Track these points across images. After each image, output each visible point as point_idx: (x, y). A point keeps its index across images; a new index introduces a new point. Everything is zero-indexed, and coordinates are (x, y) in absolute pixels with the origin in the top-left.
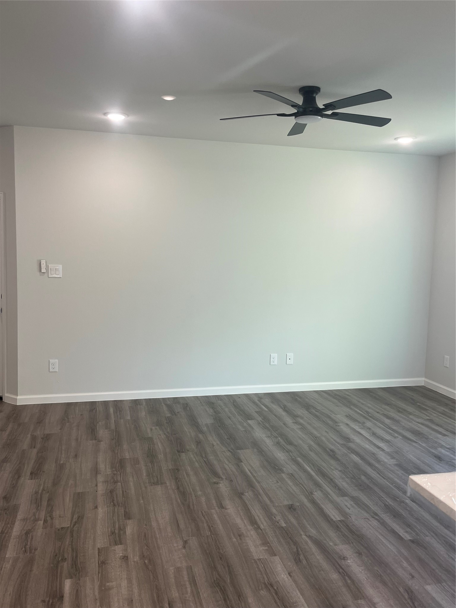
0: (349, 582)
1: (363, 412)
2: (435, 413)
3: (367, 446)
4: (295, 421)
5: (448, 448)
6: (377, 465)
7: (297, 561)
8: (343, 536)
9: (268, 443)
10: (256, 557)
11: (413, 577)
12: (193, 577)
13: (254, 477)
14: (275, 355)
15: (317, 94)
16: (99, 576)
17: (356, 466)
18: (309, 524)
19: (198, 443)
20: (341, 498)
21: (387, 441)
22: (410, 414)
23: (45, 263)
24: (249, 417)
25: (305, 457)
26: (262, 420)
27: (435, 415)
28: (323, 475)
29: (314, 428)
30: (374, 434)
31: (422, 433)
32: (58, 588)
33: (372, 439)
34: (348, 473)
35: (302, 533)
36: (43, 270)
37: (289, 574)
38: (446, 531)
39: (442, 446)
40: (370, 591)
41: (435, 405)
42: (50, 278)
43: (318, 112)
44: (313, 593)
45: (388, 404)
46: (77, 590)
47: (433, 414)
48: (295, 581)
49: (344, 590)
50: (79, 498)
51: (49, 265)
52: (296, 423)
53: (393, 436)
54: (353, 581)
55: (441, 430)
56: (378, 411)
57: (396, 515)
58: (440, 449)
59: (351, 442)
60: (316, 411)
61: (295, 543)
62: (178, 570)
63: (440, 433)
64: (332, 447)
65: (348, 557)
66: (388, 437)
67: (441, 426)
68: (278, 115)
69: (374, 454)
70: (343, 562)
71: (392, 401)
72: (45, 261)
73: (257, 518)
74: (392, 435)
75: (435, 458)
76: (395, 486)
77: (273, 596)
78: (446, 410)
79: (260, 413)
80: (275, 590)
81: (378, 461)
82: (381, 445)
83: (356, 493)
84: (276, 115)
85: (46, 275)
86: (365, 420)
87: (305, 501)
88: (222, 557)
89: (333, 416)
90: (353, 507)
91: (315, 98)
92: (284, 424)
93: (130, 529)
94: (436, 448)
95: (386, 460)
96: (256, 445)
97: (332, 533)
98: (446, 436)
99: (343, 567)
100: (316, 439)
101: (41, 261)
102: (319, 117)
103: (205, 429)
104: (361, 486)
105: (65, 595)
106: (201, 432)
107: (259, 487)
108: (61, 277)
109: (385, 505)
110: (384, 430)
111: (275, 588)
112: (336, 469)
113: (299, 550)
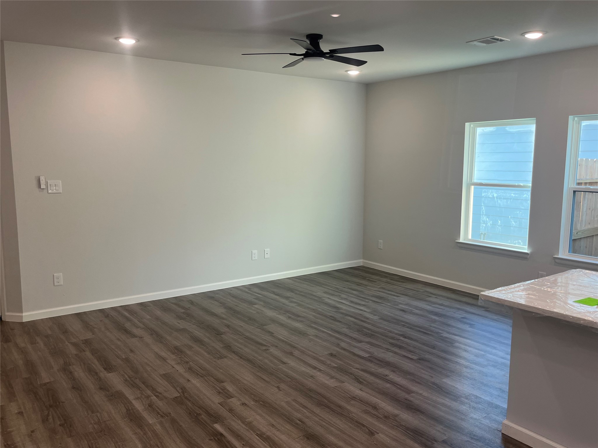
0: (399, 386)
1: (333, 288)
2: (383, 283)
3: (353, 310)
4: (289, 301)
5: (405, 304)
6: (368, 321)
7: (360, 383)
8: (377, 364)
9: (282, 318)
10: (333, 386)
11: (432, 377)
12: (301, 404)
13: (291, 341)
14: (255, 251)
15: (320, 39)
16: (236, 417)
17: (355, 323)
18: (351, 362)
19: (228, 326)
20: (360, 344)
21: (364, 305)
22: (366, 285)
23: (44, 179)
24: (251, 303)
25: (315, 323)
26: (263, 303)
27: (383, 284)
28: (339, 333)
29: (307, 304)
30: (352, 302)
31: (383, 297)
32: (213, 430)
33: (352, 305)
34: (353, 328)
35: (351, 368)
36: (43, 186)
37: (360, 390)
38: (434, 350)
39: (401, 304)
40: (414, 389)
41: (379, 278)
42: (50, 194)
43: (322, 55)
44: (382, 396)
45: (347, 281)
46: (229, 428)
47: (382, 284)
48: (367, 393)
49: (399, 391)
50: (167, 377)
51: (48, 181)
52: (291, 302)
53: (366, 302)
54: (400, 386)
55: (393, 293)
56: (344, 286)
57: (400, 347)
58: (400, 305)
59: (340, 309)
60: (300, 292)
61: (351, 374)
62: (287, 403)
63: (394, 296)
64: (330, 314)
65: (388, 374)
66: (363, 303)
67: (392, 291)
68: (291, 54)
69: (361, 314)
70: (387, 378)
71: (348, 278)
72: (44, 177)
73: (314, 365)
74: (364, 301)
75: (401, 311)
76: (388, 331)
77: (360, 403)
78: (388, 280)
79: (258, 299)
80: (359, 399)
81: (367, 318)
82: (362, 308)
83: (368, 340)
84: (289, 54)
85: (45, 191)
86: (340, 294)
87: (338, 349)
88: (310, 390)
89: (314, 294)
90: (371, 347)
91: (318, 43)
92: (283, 304)
93: (230, 388)
94: (397, 305)
95: (371, 317)
96: (274, 321)
97: (369, 364)
98: (400, 297)
99: (389, 380)
100: (314, 310)
101: (40, 177)
102: (323, 59)
103: (224, 316)
104: (367, 335)
105: (223, 433)
106: (223, 318)
107: (300, 347)
108: (61, 192)
109: (390, 343)
110: (357, 299)
111: (358, 398)
112: (344, 327)
113: (356, 376)
